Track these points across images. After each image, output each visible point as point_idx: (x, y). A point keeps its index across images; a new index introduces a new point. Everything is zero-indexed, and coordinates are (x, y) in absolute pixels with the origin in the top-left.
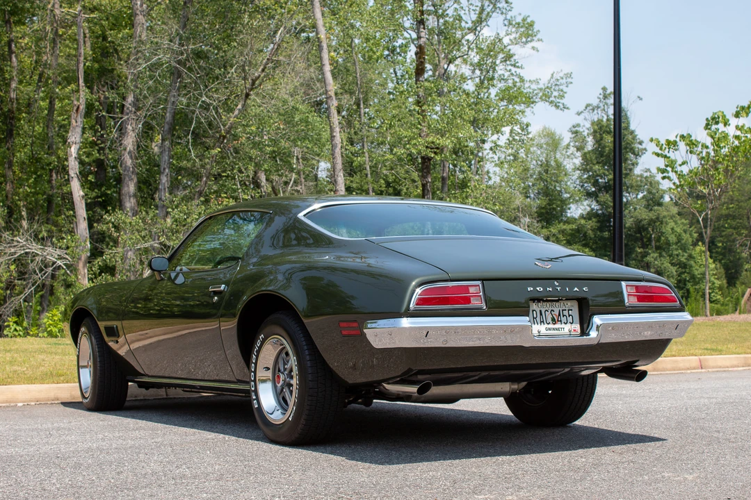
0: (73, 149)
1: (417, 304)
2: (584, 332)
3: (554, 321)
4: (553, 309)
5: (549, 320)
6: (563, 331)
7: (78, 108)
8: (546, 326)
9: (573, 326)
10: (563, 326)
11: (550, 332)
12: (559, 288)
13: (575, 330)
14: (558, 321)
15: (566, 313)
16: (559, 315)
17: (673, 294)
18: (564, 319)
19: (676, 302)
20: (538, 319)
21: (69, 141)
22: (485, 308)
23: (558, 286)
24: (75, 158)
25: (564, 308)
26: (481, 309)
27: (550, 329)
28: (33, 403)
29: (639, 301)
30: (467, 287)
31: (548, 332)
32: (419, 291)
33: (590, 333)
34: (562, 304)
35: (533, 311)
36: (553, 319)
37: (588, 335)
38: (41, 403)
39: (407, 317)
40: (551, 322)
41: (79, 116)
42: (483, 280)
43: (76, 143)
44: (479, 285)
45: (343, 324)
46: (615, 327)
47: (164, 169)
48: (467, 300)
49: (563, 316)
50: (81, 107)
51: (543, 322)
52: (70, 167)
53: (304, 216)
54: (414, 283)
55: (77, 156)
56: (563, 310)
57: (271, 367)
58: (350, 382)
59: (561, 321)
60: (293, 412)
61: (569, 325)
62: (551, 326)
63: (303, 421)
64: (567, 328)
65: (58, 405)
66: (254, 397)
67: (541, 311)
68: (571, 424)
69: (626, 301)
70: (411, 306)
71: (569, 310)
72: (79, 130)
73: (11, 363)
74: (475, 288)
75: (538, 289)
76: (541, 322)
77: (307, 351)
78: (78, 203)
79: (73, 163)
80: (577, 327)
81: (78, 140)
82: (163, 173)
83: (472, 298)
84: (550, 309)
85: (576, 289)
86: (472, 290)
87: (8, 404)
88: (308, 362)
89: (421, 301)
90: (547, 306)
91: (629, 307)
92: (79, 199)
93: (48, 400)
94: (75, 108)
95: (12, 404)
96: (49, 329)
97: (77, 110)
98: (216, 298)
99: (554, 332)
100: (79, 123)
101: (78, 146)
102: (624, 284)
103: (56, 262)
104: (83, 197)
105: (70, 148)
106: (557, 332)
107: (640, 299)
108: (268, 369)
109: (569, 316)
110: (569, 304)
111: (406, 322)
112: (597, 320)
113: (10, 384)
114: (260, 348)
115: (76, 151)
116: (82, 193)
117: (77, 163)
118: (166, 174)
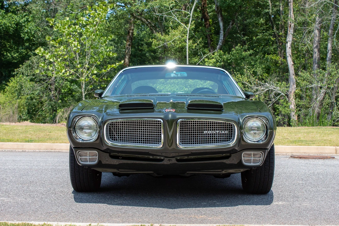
0: (288, 44)
7: (291, 25)
21: (287, 40)
24: (290, 48)
41: (291, 29)
43: (290, 41)
47: (329, 51)
52: (287, 52)
55: (290, 47)
72: (291, 35)
78: (290, 68)
79: (288, 50)
81: (291, 39)
92: (291, 66)
94: (289, 26)
97: (290, 27)
100: (291, 32)
101: (291, 43)
103: (281, 93)
104: (293, 65)
105: (287, 43)
115: (290, 44)
116: (292, 63)
117: (290, 50)
118: (329, 53)
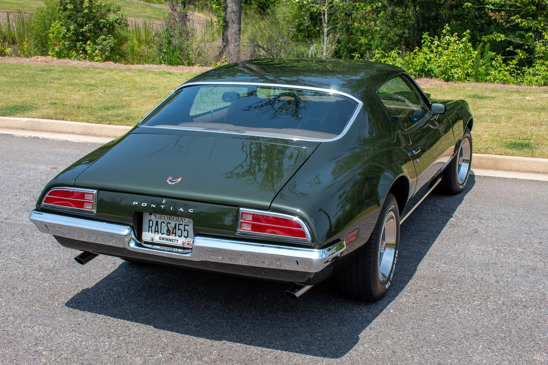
1: (45, 202)
3: (169, 232)
4: (169, 222)
5: (165, 230)
6: (174, 243)
8: (160, 235)
9: (188, 239)
10: (177, 238)
11: (163, 241)
13: (188, 244)
14: (173, 233)
15: (182, 227)
16: (175, 228)
18: (179, 233)
20: (153, 228)
22: (96, 213)
25: (181, 223)
26: (91, 213)
27: (163, 239)
29: (253, 229)
31: (161, 241)
34: (180, 218)
35: (150, 220)
36: (168, 231)
40: (166, 233)
42: (99, 189)
44: (93, 194)
48: (81, 205)
49: (179, 229)
51: (158, 231)
56: (179, 224)
59: (175, 233)
61: (183, 238)
62: (165, 236)
64: (180, 241)
67: (157, 222)
71: (185, 225)
75: (142, 204)
76: (155, 231)
80: (191, 241)
83: (85, 204)
84: (168, 221)
85: (181, 209)
86: (87, 197)
90: (165, 219)
91: (241, 234)
99: (167, 242)
106: (169, 242)
107: (254, 228)
109: (185, 230)
110: (187, 219)
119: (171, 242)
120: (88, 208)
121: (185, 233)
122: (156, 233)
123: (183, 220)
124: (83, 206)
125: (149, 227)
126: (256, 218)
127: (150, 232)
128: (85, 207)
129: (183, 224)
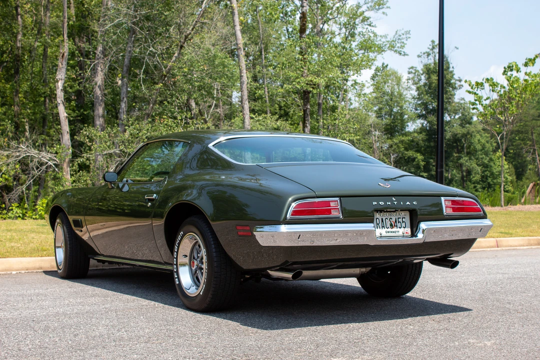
1: (292, 215)
2: (413, 234)
4: (391, 217)
5: (389, 225)
6: (398, 234)
7: (63, 54)
8: (386, 229)
9: (406, 229)
10: (398, 229)
12: (395, 203)
13: (407, 233)
14: (395, 226)
15: (400, 220)
16: (396, 221)
17: (479, 206)
18: (399, 225)
19: (481, 212)
20: (380, 225)
21: (57, 78)
22: (342, 217)
23: (395, 201)
24: (61, 90)
25: (399, 217)
26: (339, 218)
27: (388, 232)
28: (23, 272)
29: (454, 211)
30: (329, 202)
31: (388, 234)
32: (294, 205)
33: (418, 235)
34: (398, 213)
35: (377, 219)
36: (391, 225)
37: (416, 236)
38: (30, 271)
39: (285, 224)
40: (390, 227)
41: (64, 61)
42: (340, 197)
43: (62, 80)
44: (337, 201)
45: (238, 227)
46: (436, 230)
47: (123, 98)
48: (329, 212)
49: (399, 222)
50: (66, 54)
51: (384, 227)
52: (58, 96)
53: (213, 146)
54: (290, 199)
55: (62, 89)
56: (398, 218)
57: (188, 255)
58: (245, 268)
59: (397, 226)
60: (203, 289)
61: (402, 229)
62: (390, 230)
63: (210, 296)
64: (401, 231)
65: (41, 273)
66: (176, 276)
67: (382, 219)
68: (404, 296)
69: (444, 211)
70: (288, 216)
71: (402, 218)
72: (64, 70)
73: (11, 240)
74: (335, 203)
75: (380, 203)
76: (382, 227)
77: (213, 245)
78: (63, 122)
79: (60, 94)
80: (408, 230)
81: (63, 76)
82: (123, 101)
83: (332, 210)
84: (389, 217)
85: (408, 203)
86: (332, 204)
87: (5, 272)
88: (214, 253)
89: (295, 213)
90: (387, 215)
91: (446, 215)
92: (64, 119)
93: (34, 269)
94: (61, 55)
95: (9, 272)
96: (40, 213)
97: (63, 56)
98: (150, 204)
99: (392, 234)
100: (64, 65)
101: (63, 82)
102: (443, 199)
103: (48, 163)
104: (67, 117)
105: (58, 83)
108: (186, 256)
109: (403, 222)
110: (403, 213)
111: (284, 228)
112: (423, 225)
113: (8, 257)
114: (180, 241)
115: (62, 85)
116: (66, 115)
117: (63, 94)
118: (124, 101)
119: (395, 234)
120: (335, 214)
121: (403, 225)
122: (383, 228)
123: (400, 213)
124: (330, 213)
125: (377, 224)
126: (453, 202)
127: (379, 229)
128: (332, 213)
129: (401, 217)
